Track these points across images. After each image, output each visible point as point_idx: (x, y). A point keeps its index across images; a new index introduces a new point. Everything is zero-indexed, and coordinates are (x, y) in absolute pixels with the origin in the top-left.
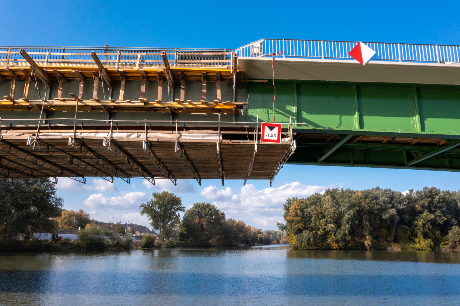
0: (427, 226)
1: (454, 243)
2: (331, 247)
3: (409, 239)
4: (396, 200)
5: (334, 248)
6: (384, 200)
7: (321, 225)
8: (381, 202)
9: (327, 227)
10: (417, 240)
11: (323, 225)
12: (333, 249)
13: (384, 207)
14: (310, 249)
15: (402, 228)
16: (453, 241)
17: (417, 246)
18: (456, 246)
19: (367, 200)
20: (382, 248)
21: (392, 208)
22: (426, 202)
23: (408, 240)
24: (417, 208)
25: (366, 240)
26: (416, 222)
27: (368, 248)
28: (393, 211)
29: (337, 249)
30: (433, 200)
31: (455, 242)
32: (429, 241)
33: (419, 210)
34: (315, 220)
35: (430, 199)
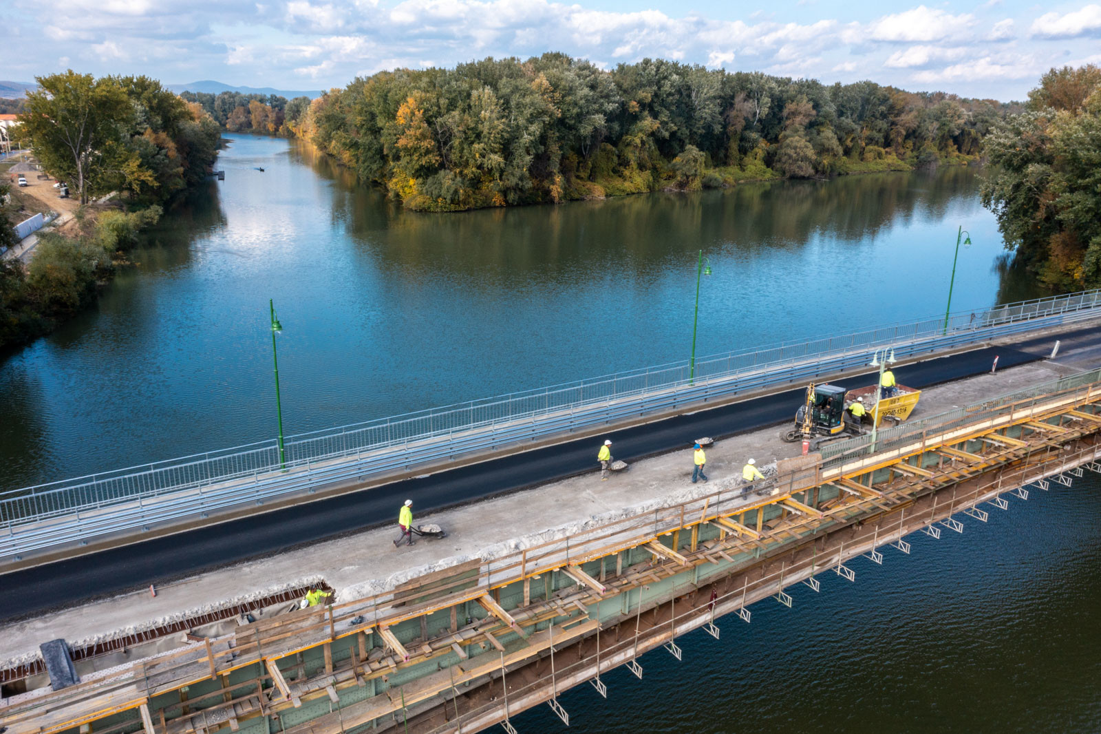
0: (647, 146)
1: (685, 178)
2: (492, 204)
3: (614, 173)
4: (601, 92)
5: (497, 204)
6: (586, 96)
7: (474, 157)
8: (581, 99)
9: (486, 160)
10: (627, 173)
11: (477, 155)
12: (495, 207)
13: (585, 110)
14: (456, 211)
15: (604, 150)
16: (686, 175)
17: (628, 186)
18: (688, 182)
19: (557, 95)
20: (576, 196)
21: (597, 112)
22: (649, 95)
23: (611, 173)
24: (633, 107)
25: (554, 183)
26: (629, 138)
27: (557, 200)
28: (599, 120)
29: (501, 207)
30: (659, 88)
31: (688, 177)
32: (647, 174)
33: (635, 112)
34: (461, 143)
35: (655, 88)
